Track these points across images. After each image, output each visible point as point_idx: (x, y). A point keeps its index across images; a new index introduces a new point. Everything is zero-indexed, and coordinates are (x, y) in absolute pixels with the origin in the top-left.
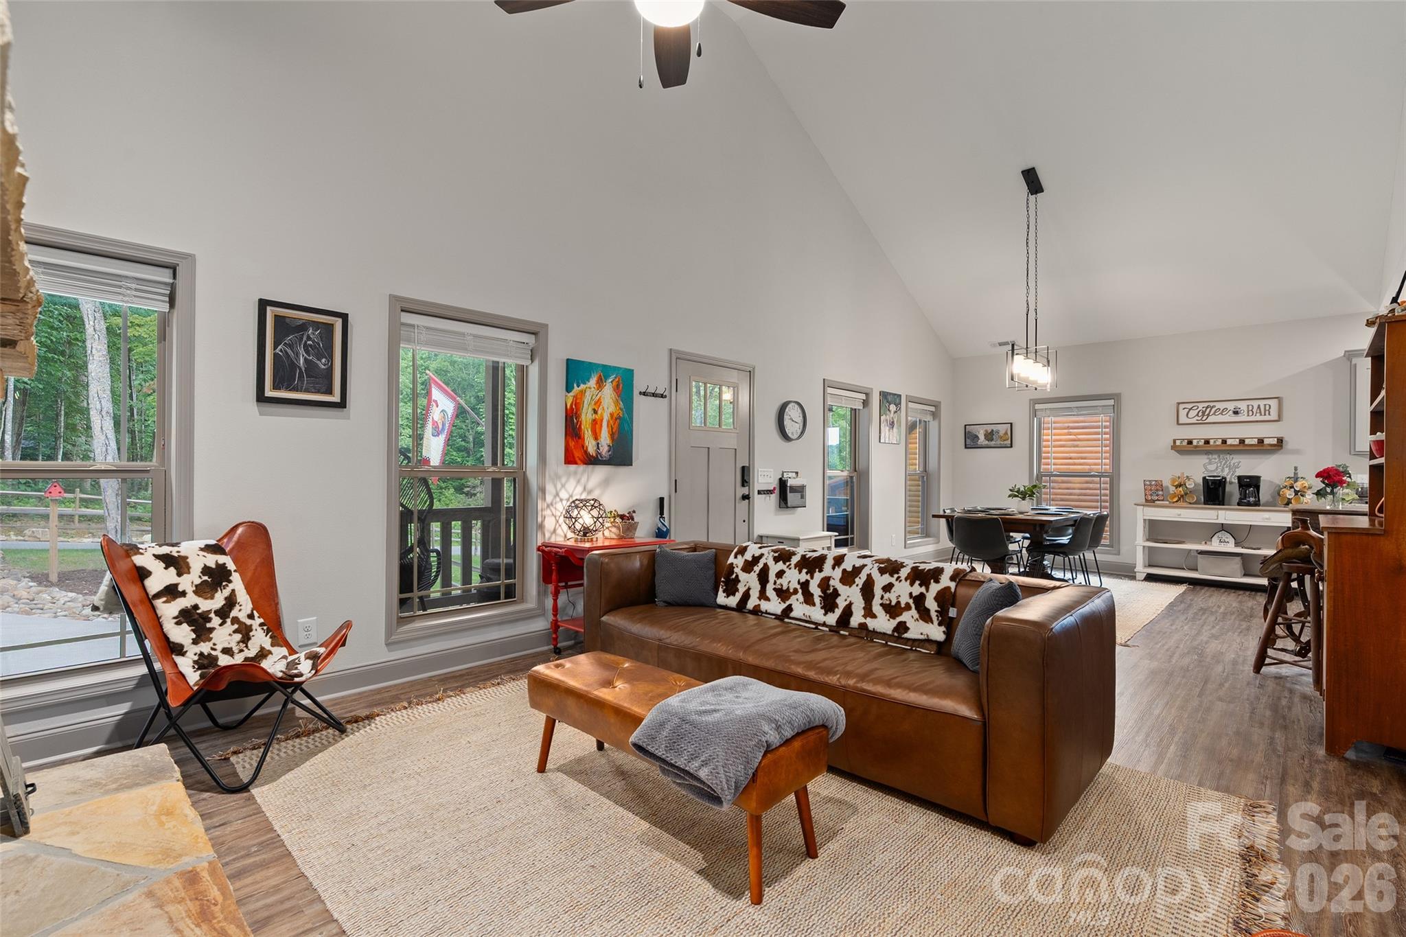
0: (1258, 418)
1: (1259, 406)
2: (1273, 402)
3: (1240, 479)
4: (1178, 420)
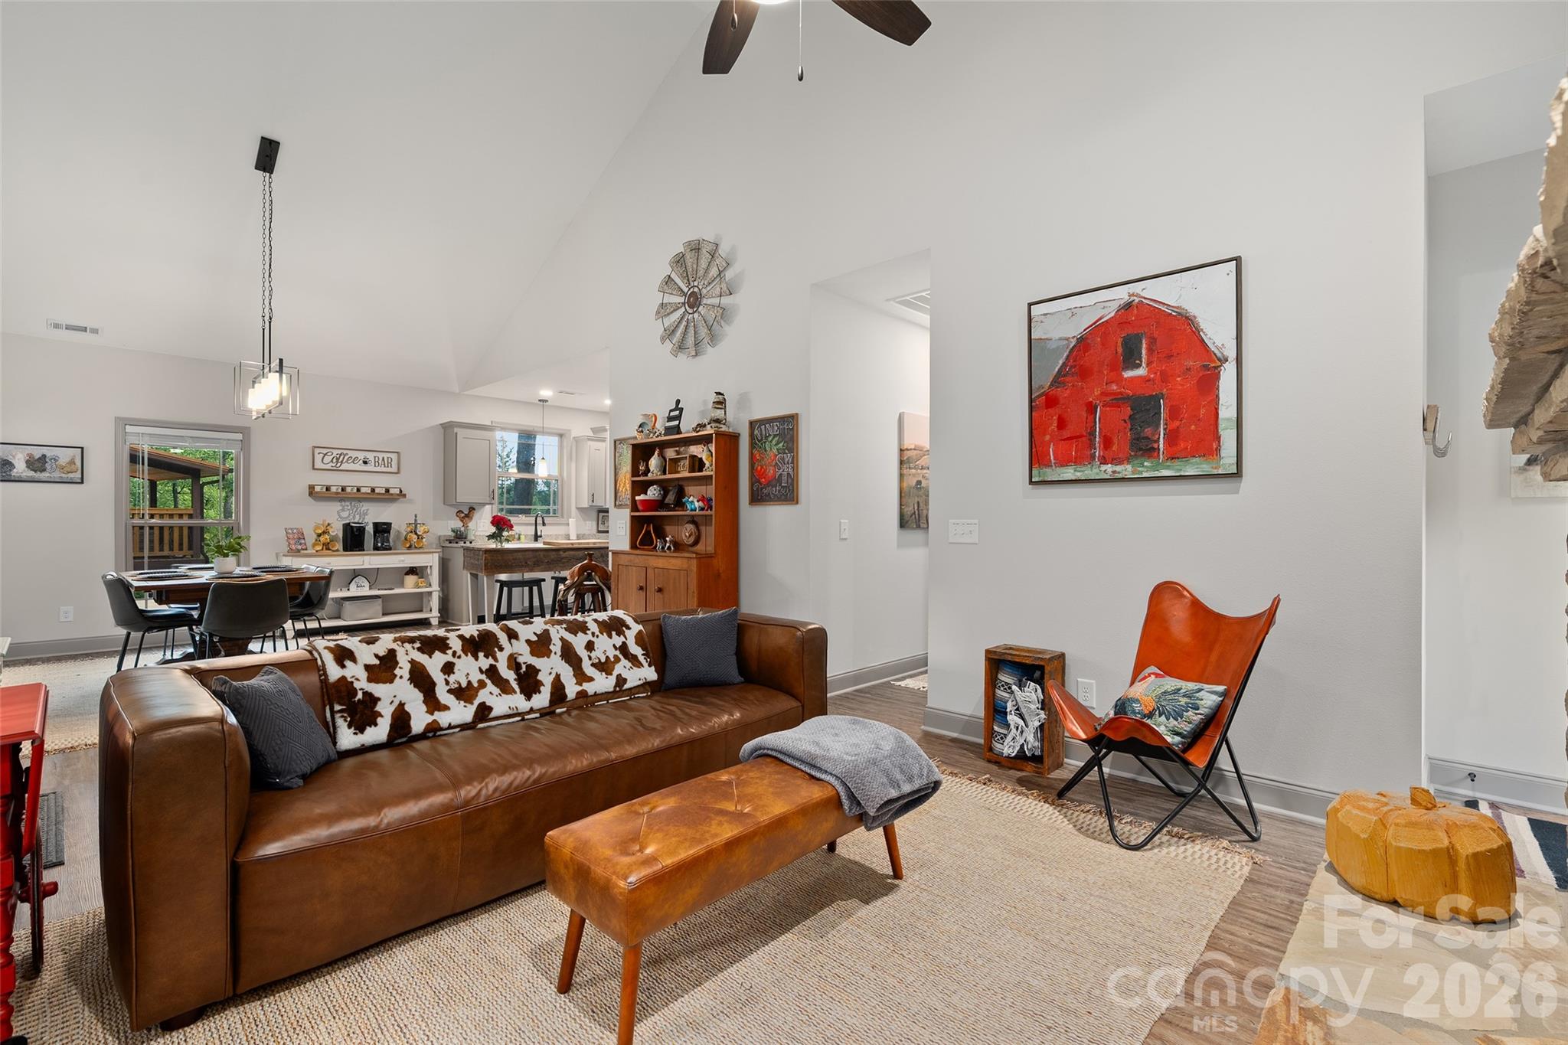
0: (383, 469)
1: (383, 457)
2: (394, 456)
3: (376, 525)
4: (313, 465)
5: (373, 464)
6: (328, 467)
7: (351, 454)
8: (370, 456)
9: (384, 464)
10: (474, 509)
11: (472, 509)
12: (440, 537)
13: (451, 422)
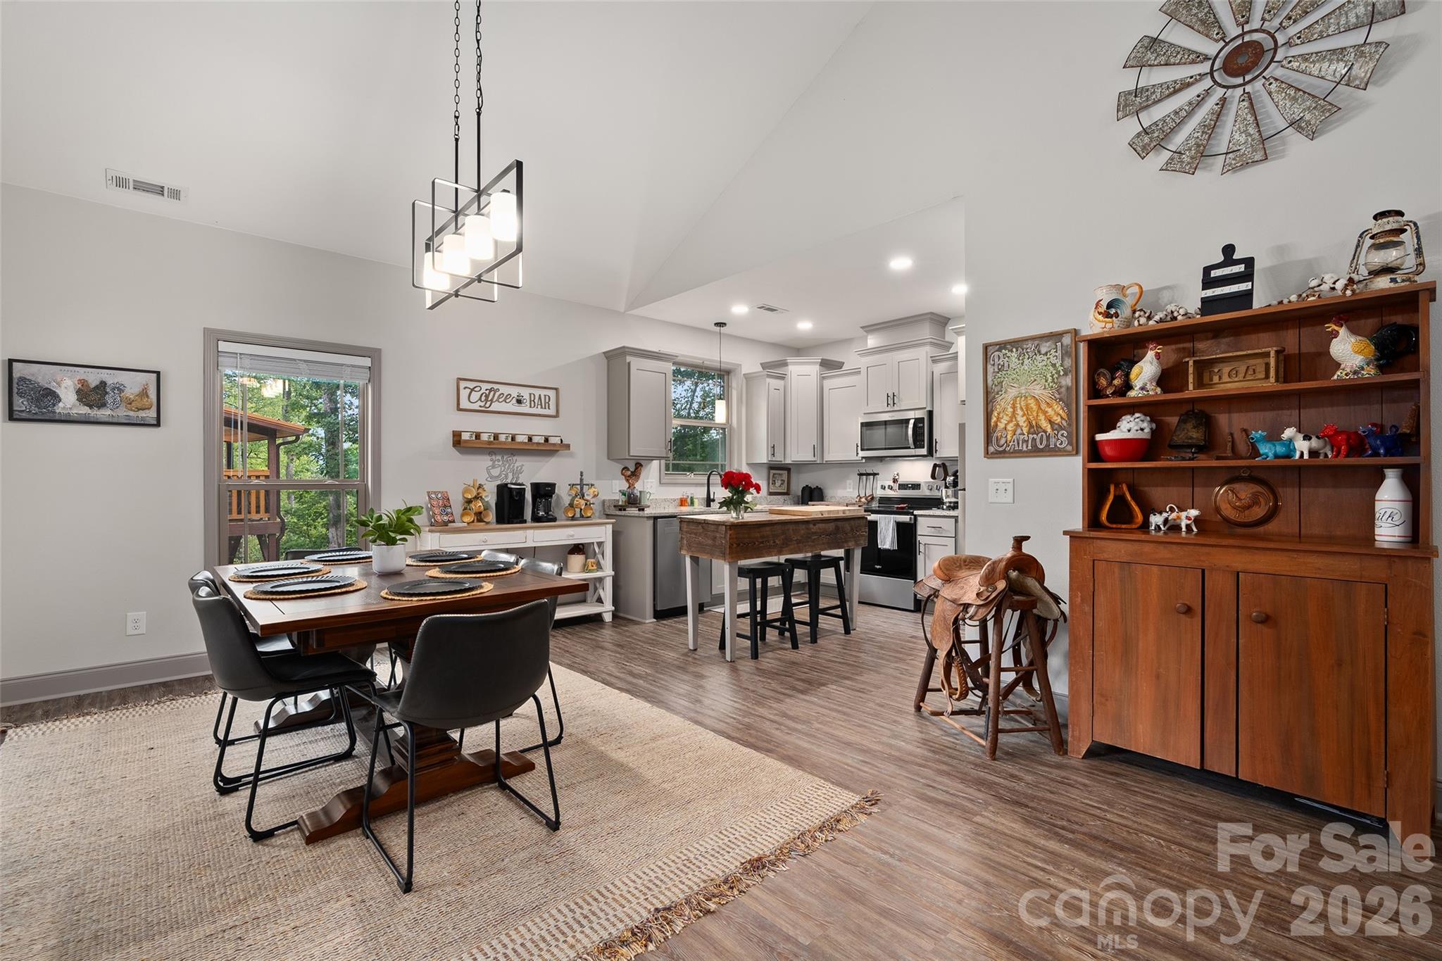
0: (539, 410)
1: (540, 395)
2: (552, 394)
4: (458, 404)
5: (528, 403)
6: (476, 406)
7: (505, 390)
8: (525, 393)
9: (541, 404)
10: (641, 465)
11: (639, 466)
12: (604, 502)
13: (624, 347)
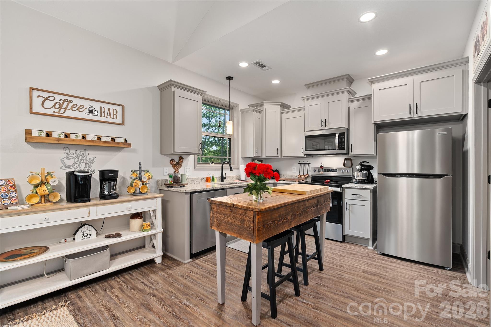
0: (108, 119)
1: (109, 109)
2: (119, 109)
3: (102, 173)
4: (31, 108)
5: (99, 113)
6: (50, 112)
7: (76, 101)
8: (97, 106)
9: (110, 115)
10: (183, 158)
11: (181, 158)
12: (158, 181)
13: (170, 81)
